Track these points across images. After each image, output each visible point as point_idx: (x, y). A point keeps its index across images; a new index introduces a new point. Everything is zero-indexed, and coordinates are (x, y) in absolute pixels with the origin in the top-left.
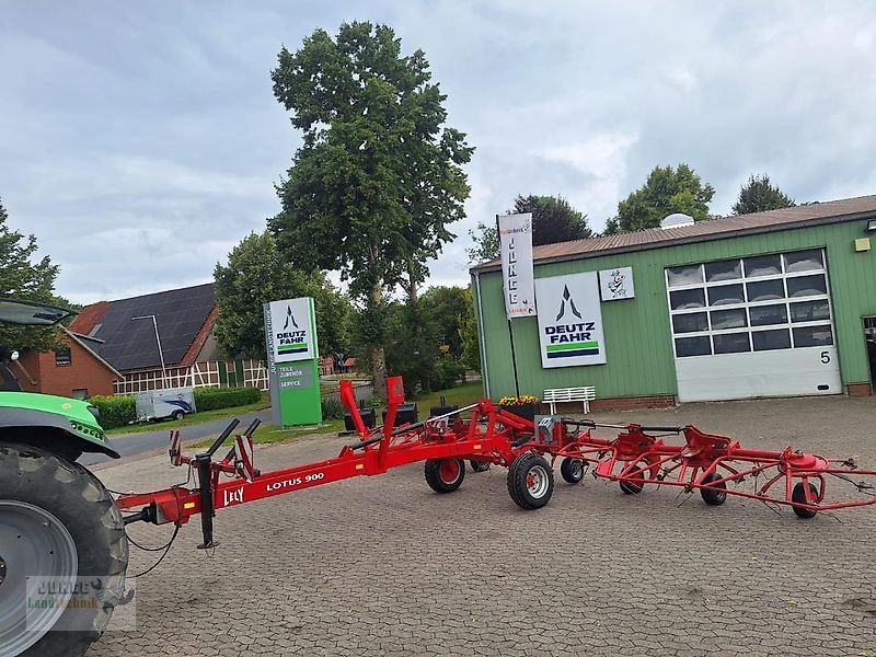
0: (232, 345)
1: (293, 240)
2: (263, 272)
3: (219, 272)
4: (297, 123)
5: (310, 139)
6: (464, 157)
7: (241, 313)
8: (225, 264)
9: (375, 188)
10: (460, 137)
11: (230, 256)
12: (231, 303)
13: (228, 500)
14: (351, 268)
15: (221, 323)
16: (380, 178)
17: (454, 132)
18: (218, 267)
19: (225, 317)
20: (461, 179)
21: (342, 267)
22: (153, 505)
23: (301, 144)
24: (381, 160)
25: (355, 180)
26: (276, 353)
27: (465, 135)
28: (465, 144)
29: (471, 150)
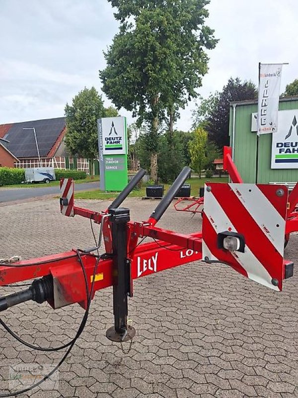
0: (74, 148)
1: (114, 84)
2: (91, 110)
3: (68, 109)
4: (118, 17)
5: (123, 28)
6: (211, 45)
7: (79, 131)
8: (71, 104)
9: (165, 53)
10: (210, 32)
11: (74, 101)
12: (74, 126)
13: (142, 269)
14: (138, 110)
15: (68, 136)
16: (168, 48)
17: (208, 28)
18: (68, 106)
19: (71, 133)
20: (206, 60)
21: (134, 110)
22: (49, 279)
23: (118, 31)
24: (169, 37)
25: (153, 49)
26: (104, 149)
27: (214, 31)
28: (214, 37)
29: (217, 41)
